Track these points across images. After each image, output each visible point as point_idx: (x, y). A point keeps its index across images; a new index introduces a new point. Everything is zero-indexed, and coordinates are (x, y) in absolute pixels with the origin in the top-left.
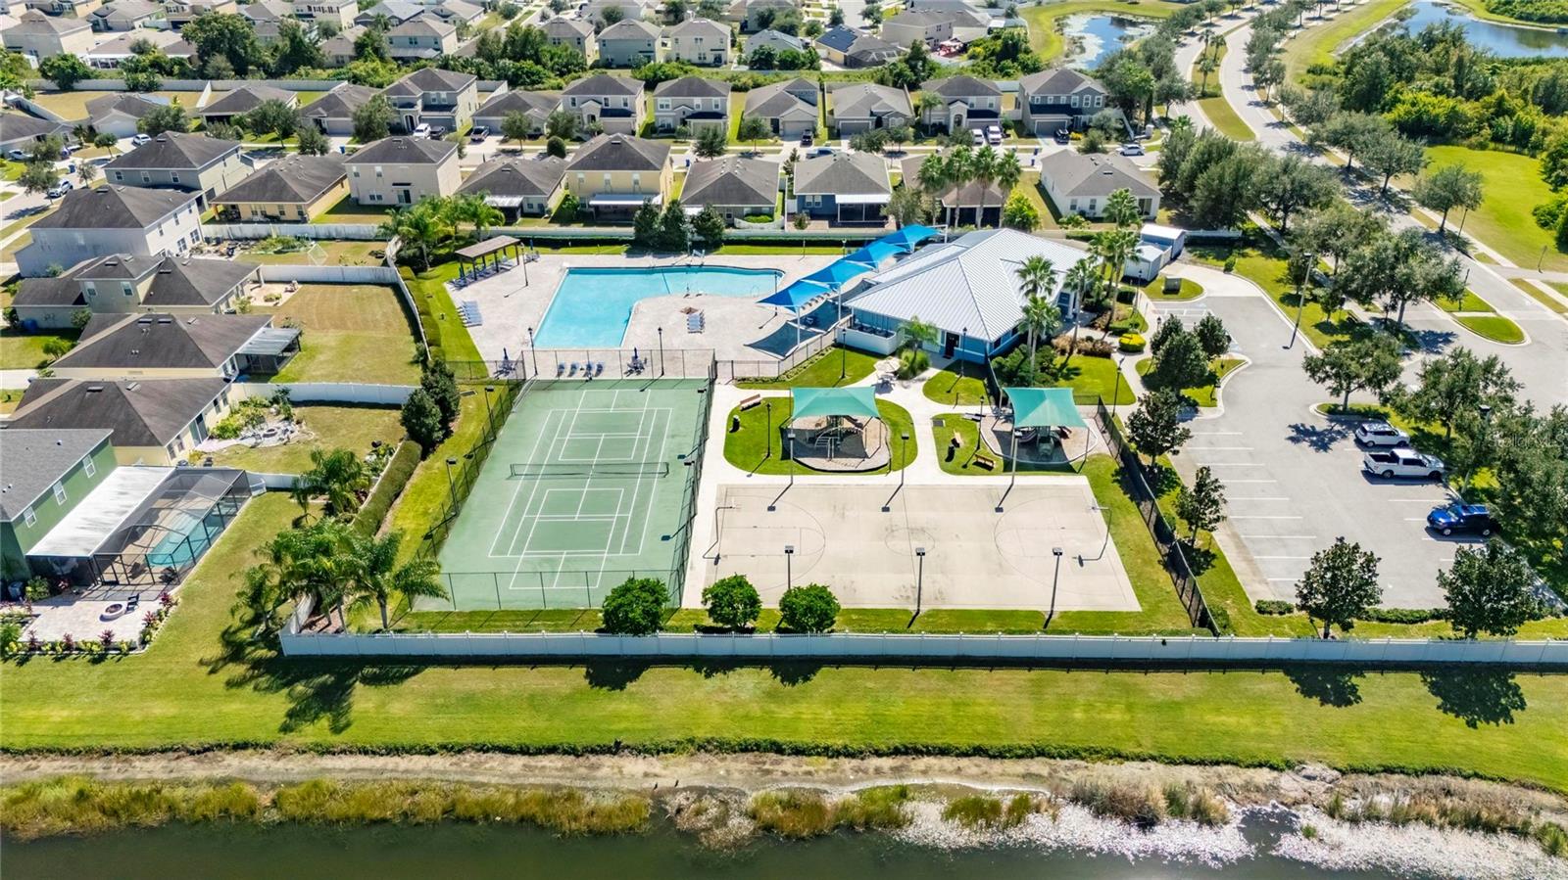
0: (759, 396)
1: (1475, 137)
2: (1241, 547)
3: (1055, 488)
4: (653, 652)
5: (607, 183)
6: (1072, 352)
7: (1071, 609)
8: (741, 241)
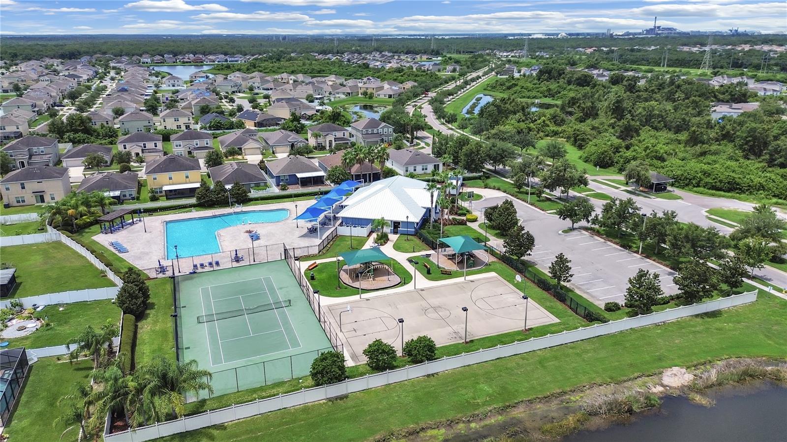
0: (315, 263)
1: (538, 136)
2: (579, 288)
3: (484, 279)
4: (344, 392)
5: (170, 178)
6: (449, 225)
7: (532, 327)
8: (256, 199)
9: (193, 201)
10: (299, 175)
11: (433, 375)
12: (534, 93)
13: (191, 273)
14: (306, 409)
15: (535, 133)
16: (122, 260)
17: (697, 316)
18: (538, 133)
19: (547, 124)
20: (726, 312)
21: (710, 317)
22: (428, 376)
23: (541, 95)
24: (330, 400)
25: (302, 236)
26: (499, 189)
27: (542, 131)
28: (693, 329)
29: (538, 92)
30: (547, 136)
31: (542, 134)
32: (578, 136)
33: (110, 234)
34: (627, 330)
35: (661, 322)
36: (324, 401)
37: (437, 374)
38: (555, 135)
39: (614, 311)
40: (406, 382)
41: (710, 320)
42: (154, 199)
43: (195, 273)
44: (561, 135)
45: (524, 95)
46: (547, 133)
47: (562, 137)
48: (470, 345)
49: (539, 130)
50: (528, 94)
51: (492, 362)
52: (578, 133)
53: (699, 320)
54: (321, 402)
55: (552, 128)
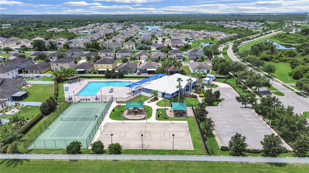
0: (120, 105)
1: (276, 61)
2: (219, 136)
3: (180, 123)
4: (77, 159)
5: (102, 66)
6: (189, 97)
7: (178, 149)
8: (127, 77)
9: (104, 75)
10: (148, 70)
11: (116, 160)
12: (293, 41)
13: (78, 102)
14: (59, 162)
15: (274, 59)
16: (63, 93)
17: (269, 163)
18: (276, 60)
19: (282, 56)
20: (290, 165)
21: (277, 166)
22: (114, 160)
23: (296, 42)
24: (71, 160)
25: (128, 94)
26: (229, 84)
27: (278, 59)
28: (261, 170)
29: (295, 40)
30: (281, 61)
31: (277, 60)
32: (293, 63)
33: (70, 84)
34: (223, 162)
35: (245, 162)
36: (68, 160)
37: (118, 160)
38: (285, 61)
39: (225, 151)
40: (103, 161)
41: (276, 167)
42: (95, 73)
43: (80, 102)
44: (288, 61)
45: (287, 41)
46: (280, 60)
47: (288, 63)
48: (144, 151)
49: (277, 58)
50: (289, 41)
51: (145, 161)
52: (294, 61)
53: (269, 166)
54: (67, 160)
55: (284, 58)
